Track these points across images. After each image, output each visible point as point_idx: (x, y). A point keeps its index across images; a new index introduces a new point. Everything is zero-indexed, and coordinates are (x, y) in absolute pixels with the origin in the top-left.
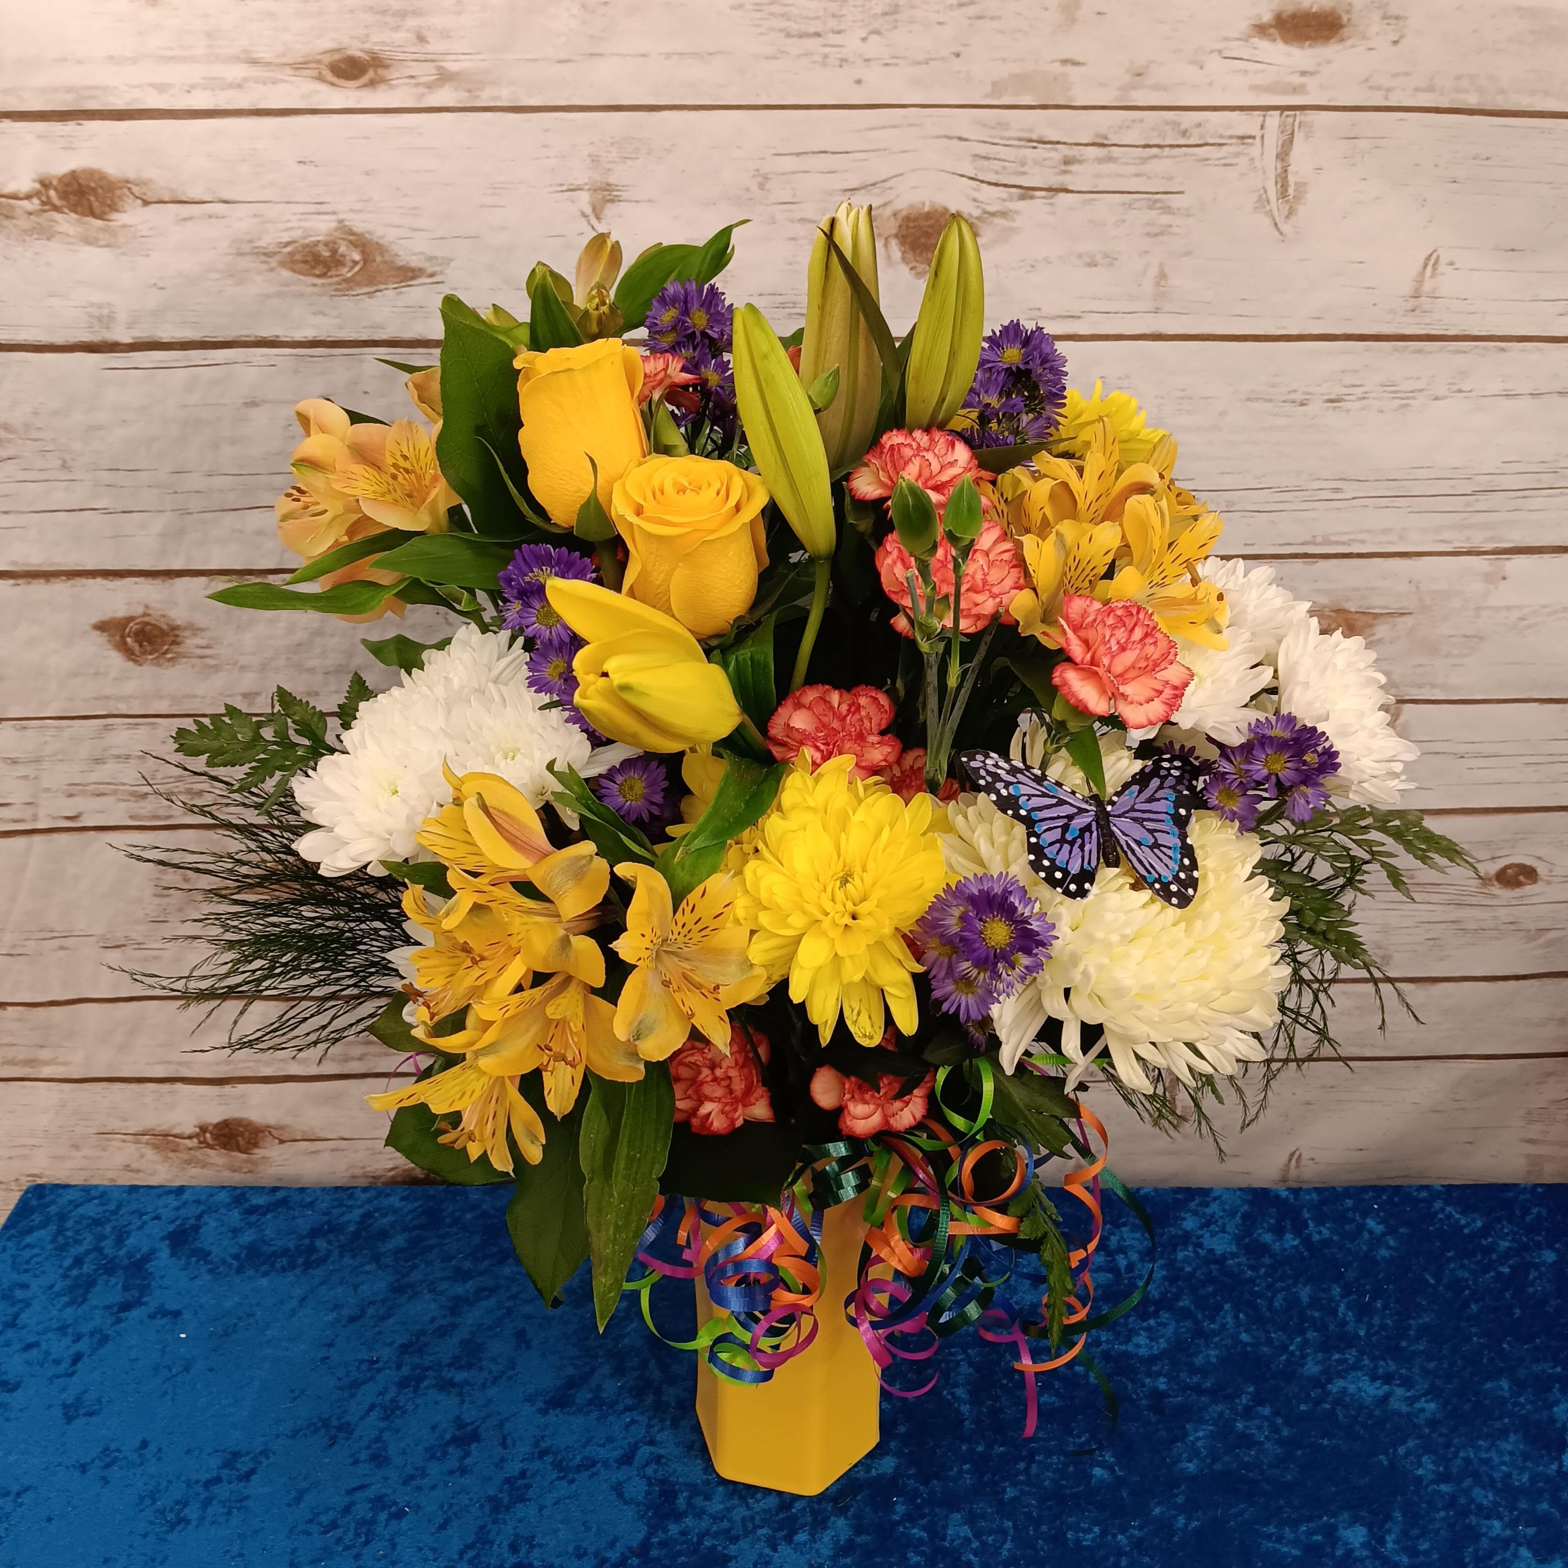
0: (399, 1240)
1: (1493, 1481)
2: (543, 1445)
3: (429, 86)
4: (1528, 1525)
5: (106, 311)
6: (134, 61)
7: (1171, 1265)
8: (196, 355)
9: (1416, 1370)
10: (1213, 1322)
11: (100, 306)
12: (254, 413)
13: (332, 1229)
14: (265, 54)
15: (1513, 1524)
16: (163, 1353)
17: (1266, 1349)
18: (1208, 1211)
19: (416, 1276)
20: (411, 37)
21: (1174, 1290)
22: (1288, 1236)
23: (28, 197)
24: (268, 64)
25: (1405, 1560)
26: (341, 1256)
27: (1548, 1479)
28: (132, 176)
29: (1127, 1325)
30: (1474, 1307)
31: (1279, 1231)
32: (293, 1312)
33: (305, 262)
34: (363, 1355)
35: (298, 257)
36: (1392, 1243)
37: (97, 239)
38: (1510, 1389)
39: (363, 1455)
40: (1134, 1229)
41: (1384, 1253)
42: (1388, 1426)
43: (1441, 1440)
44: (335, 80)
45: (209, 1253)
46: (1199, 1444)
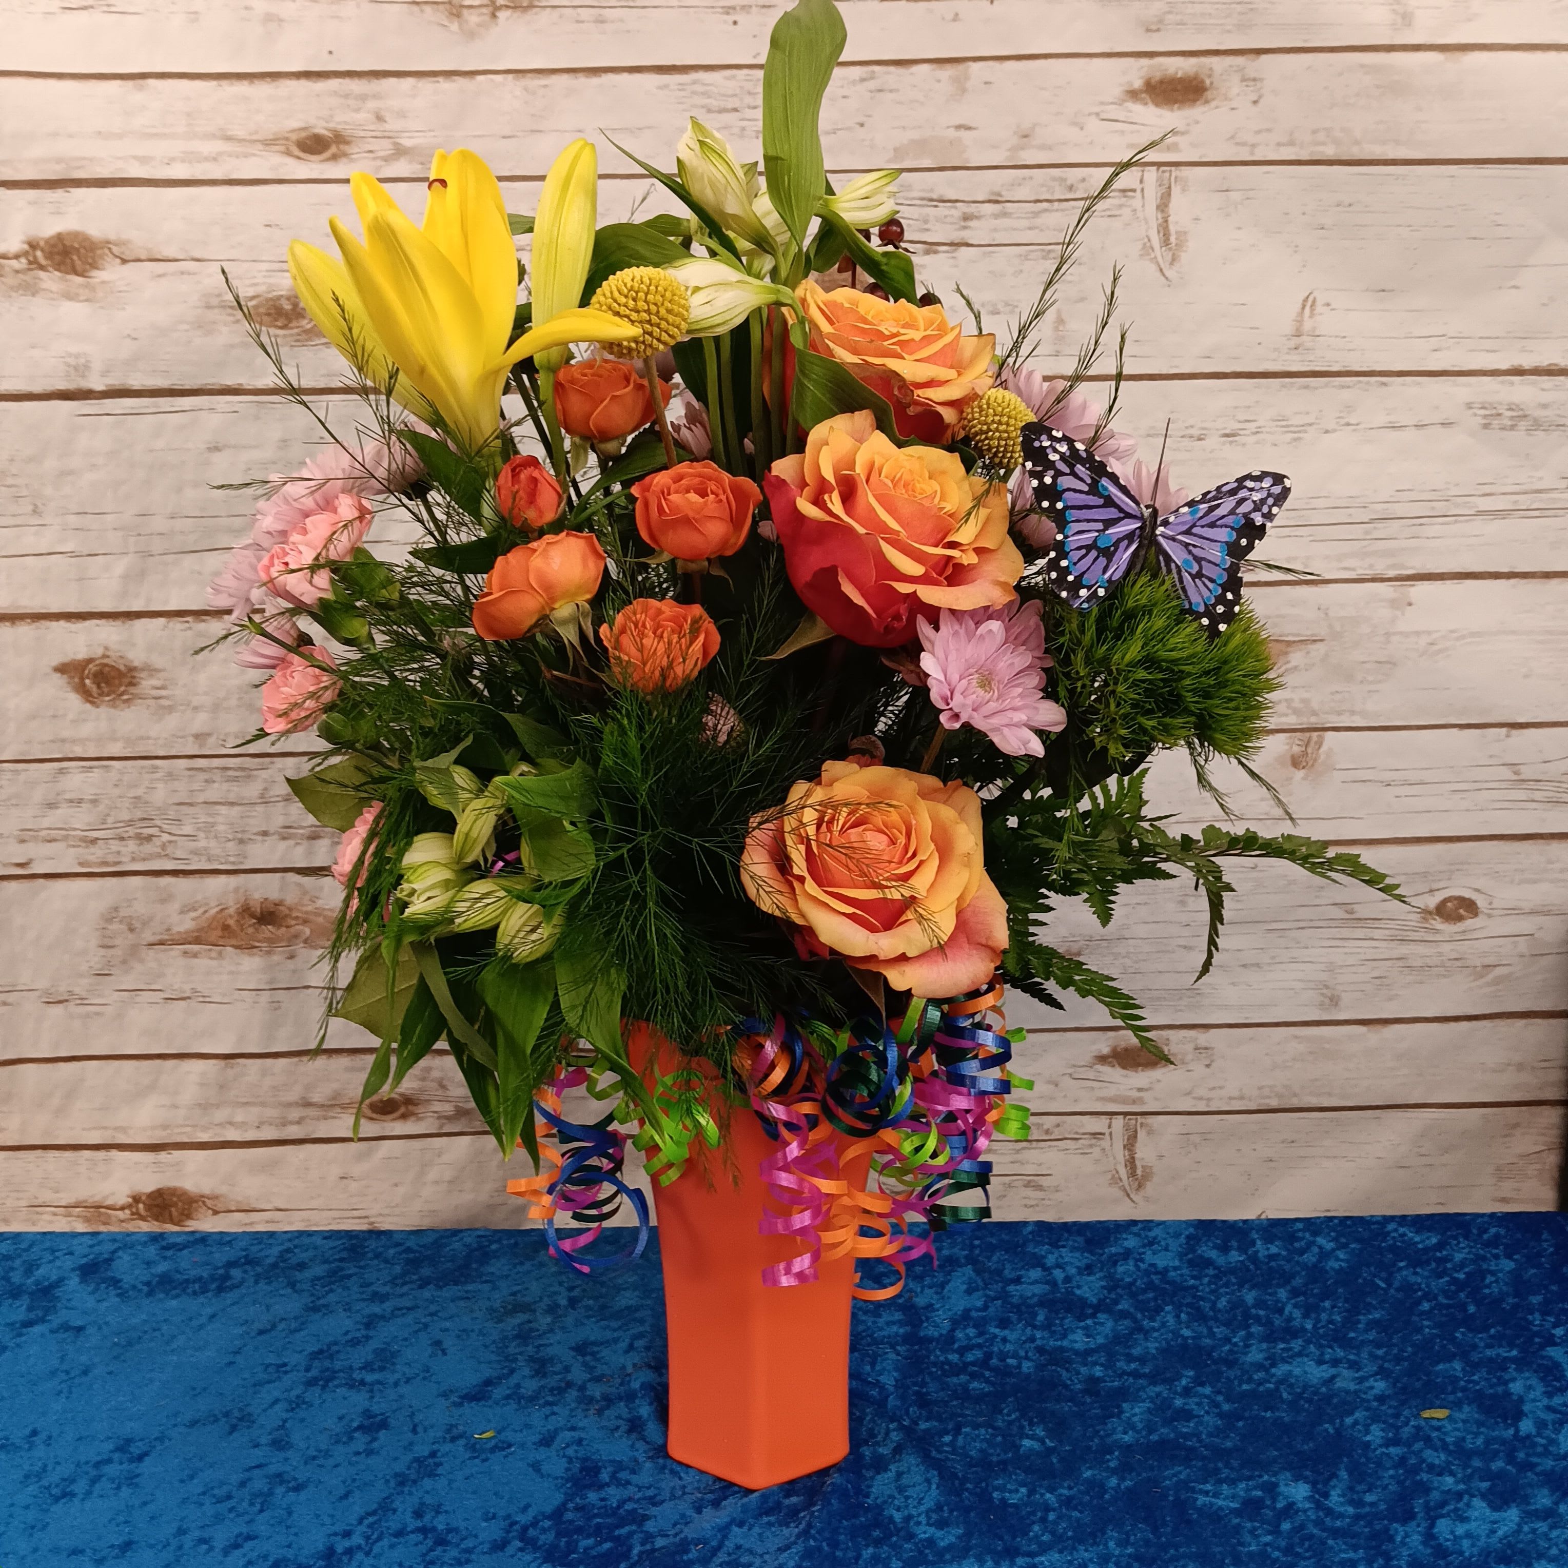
0: (319, 1270)
1: (1445, 1446)
2: (455, 1432)
3: (386, 159)
4: (1482, 1480)
5: (82, 361)
6: (120, 136)
7: (1110, 1277)
8: (164, 403)
9: (1365, 1355)
10: (1154, 1320)
11: (77, 356)
12: (216, 457)
13: (250, 1262)
14: (241, 133)
15: (1467, 1479)
16: (62, 1359)
17: (1208, 1341)
18: (1152, 1234)
19: (332, 1298)
20: (371, 117)
21: (1113, 1296)
22: (1233, 1253)
23: (17, 257)
24: (241, 141)
25: (1351, 1510)
26: (256, 1282)
27: (1504, 1442)
28: (112, 237)
29: (1062, 1325)
30: (1426, 1306)
31: (1225, 1249)
32: (201, 1327)
33: (269, 314)
34: (272, 1359)
35: (262, 310)
36: (1342, 1256)
37: (77, 294)
38: (1463, 1369)
39: (264, 1440)
40: (1073, 1249)
41: (1333, 1264)
42: (1335, 1401)
43: (1390, 1411)
44: (301, 155)
45: (120, 1281)
46: (1135, 1419)
